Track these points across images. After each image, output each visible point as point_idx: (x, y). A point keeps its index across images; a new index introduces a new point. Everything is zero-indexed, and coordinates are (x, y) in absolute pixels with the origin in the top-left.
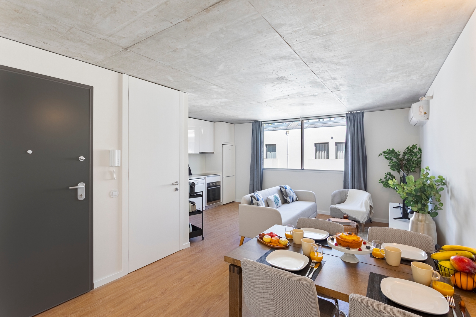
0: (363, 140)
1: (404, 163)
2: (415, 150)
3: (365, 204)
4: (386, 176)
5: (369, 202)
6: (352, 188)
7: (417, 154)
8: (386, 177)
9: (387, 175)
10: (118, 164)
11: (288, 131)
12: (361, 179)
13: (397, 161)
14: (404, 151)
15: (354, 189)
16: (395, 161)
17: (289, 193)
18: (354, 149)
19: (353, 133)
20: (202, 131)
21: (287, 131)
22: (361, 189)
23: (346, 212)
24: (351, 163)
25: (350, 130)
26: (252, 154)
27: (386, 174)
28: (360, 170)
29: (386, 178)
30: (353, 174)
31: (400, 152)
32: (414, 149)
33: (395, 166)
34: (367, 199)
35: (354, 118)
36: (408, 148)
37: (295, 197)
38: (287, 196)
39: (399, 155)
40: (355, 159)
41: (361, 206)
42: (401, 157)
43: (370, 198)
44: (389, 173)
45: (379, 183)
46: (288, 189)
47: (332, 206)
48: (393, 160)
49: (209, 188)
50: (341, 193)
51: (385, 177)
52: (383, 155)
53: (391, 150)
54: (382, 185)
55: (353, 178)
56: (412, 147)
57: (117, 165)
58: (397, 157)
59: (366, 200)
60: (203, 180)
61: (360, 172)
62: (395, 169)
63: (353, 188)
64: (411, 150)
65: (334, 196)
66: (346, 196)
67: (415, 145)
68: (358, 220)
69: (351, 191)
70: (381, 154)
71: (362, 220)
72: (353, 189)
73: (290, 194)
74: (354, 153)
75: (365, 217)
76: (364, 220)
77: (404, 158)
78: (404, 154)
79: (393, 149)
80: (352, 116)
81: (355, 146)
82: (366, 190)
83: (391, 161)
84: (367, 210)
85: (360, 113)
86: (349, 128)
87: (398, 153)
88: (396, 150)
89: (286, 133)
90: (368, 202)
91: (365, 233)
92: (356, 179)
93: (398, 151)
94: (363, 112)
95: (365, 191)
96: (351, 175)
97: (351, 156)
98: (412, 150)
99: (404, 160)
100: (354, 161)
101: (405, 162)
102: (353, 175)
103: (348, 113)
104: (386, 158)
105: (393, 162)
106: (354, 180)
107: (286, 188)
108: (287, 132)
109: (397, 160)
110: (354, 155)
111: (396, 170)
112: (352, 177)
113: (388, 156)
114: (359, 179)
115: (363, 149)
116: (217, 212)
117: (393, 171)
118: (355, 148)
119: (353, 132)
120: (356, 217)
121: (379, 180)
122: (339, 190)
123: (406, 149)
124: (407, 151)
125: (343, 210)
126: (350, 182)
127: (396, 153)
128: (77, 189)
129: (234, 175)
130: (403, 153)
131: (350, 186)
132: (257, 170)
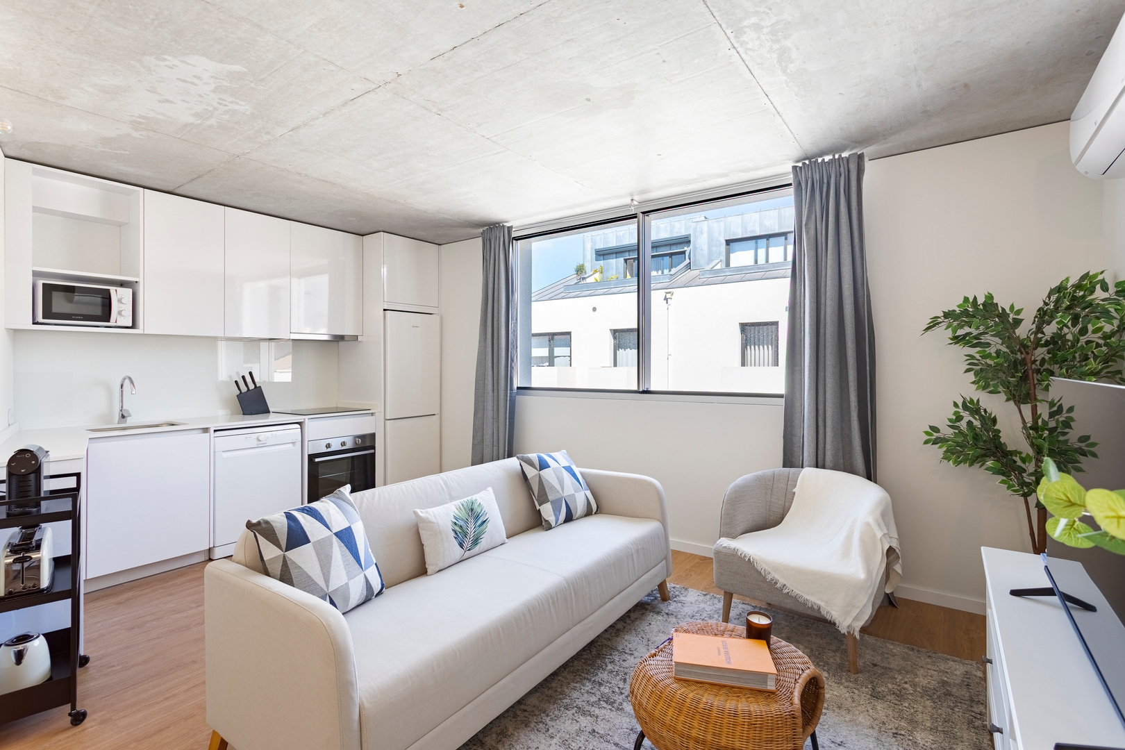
0: (859, 270)
1: (1039, 358)
2: (1099, 294)
3: (863, 541)
4: (955, 413)
5: (879, 534)
6: (814, 462)
7: (1112, 310)
8: (959, 418)
9: (960, 410)
11: (669, 293)
12: (850, 428)
13: (1004, 349)
14: (1041, 304)
15: (824, 467)
16: (998, 352)
17: (552, 487)
18: (822, 306)
19: (819, 242)
21: (667, 293)
22: (850, 470)
23: (777, 577)
24: (810, 363)
25: (807, 233)
26: (480, 342)
27: (956, 405)
28: (848, 391)
29: (957, 424)
30: (821, 407)
31: (1019, 312)
32: (1092, 291)
33: (997, 369)
34: (871, 520)
35: (825, 181)
36: (1060, 289)
37: (580, 498)
38: (544, 499)
39: (1018, 322)
40: (827, 345)
41: (846, 552)
42: (1022, 332)
43: (884, 515)
44: (972, 401)
45: (926, 442)
46: (554, 470)
47: (725, 542)
48: (988, 345)
49: (317, 460)
50: (766, 485)
51: (950, 420)
52: (944, 325)
53: (981, 300)
54: (938, 451)
55: (821, 423)
56: (1078, 286)
58: (1007, 329)
59: (868, 524)
60: (295, 433)
61: (849, 397)
62: (996, 386)
63: (820, 463)
64: (1074, 298)
65: (736, 499)
66: (789, 498)
67: (1096, 276)
68: (828, 617)
69: (809, 476)
70: (934, 324)
71: (848, 621)
72: (817, 467)
73: (558, 487)
74: (822, 321)
75: (861, 604)
76: (856, 619)
77: (1040, 335)
78: (1043, 316)
79: (990, 297)
80: (817, 177)
81: (828, 294)
82: (870, 475)
83: (978, 349)
84: (869, 572)
85: (848, 159)
86: (804, 223)
87: (1012, 316)
88: (1003, 302)
89: (666, 299)
90: (874, 535)
91: (861, 677)
92: (829, 429)
93: (1012, 307)
94: (860, 157)
95: (869, 478)
96: (809, 412)
97: (810, 334)
98: (1084, 297)
99: (1037, 344)
100: (825, 357)
101: (1041, 353)
102: (821, 412)
103: (800, 164)
104: (957, 339)
105: (989, 356)
106: (821, 431)
107: (543, 465)
108: (668, 296)
109: (1007, 347)
110: (822, 330)
111: (1001, 389)
112: (813, 420)
113: (967, 330)
114: (842, 428)
115: (861, 305)
117: (990, 392)
118: (829, 302)
119: (822, 239)
120: (822, 604)
121: (927, 433)
122: (760, 473)
123: (1049, 297)
124: (1057, 301)
125: (764, 566)
126: (805, 439)
127: (1003, 315)
129: (436, 411)
130: (1034, 313)
131: (805, 455)
132: (495, 394)
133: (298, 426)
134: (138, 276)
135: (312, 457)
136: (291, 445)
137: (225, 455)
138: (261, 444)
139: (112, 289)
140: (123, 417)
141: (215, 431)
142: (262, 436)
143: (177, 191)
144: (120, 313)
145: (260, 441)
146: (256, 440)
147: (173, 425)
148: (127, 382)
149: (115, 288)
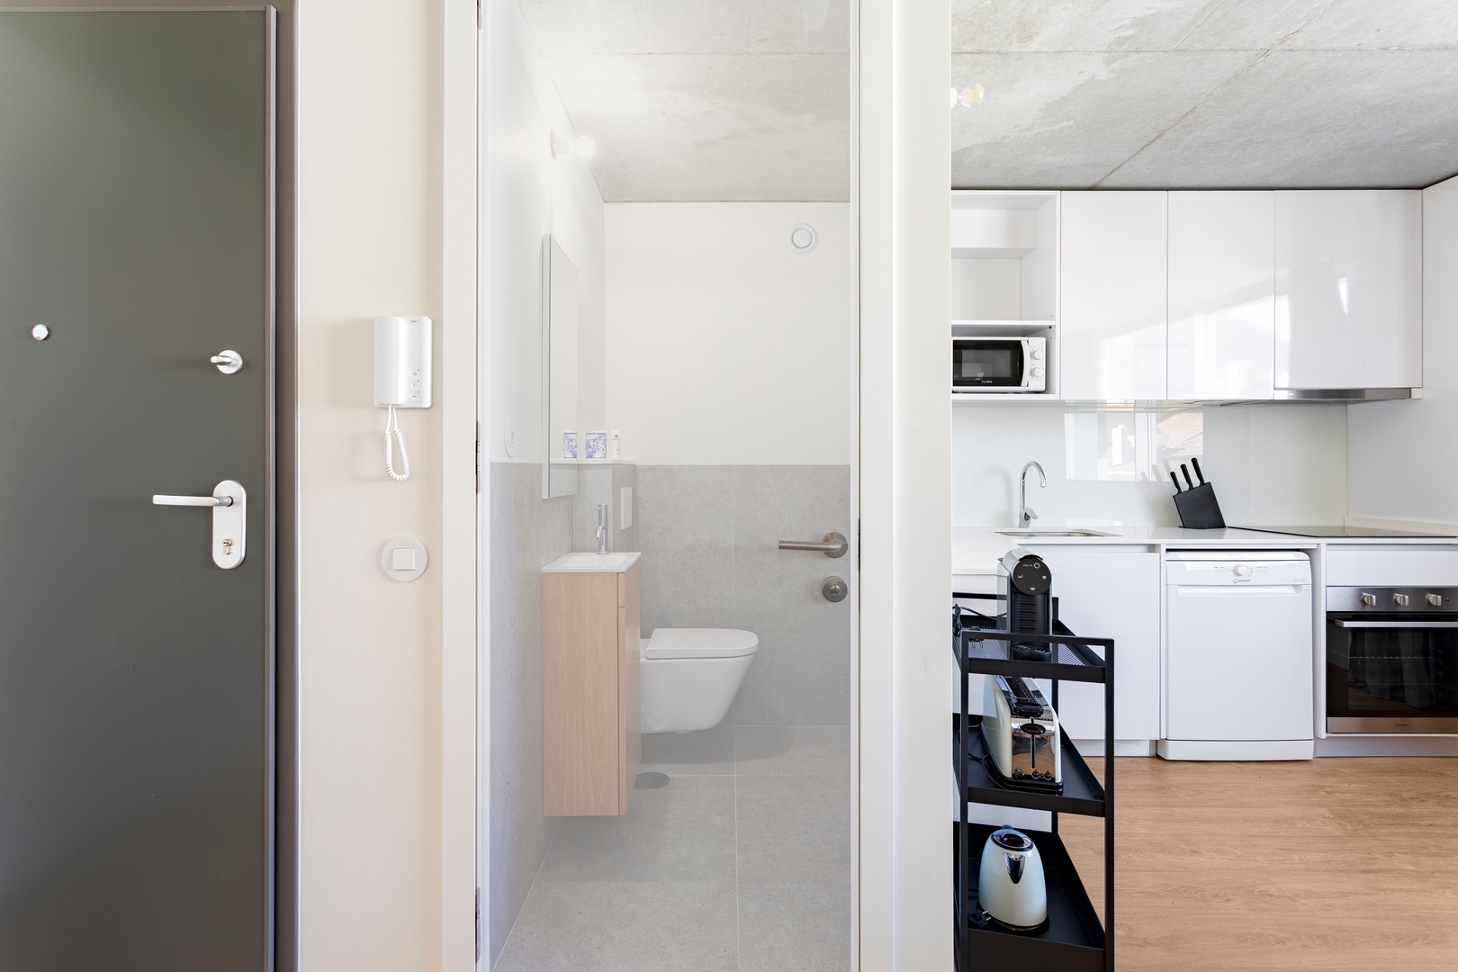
10: (417, 394)
20: (1343, 288)
49: (1347, 624)
57: (402, 398)
60: (1297, 567)
116: (1415, 810)
128: (208, 511)
133: (1304, 556)
134: (1052, 317)
135: (1333, 618)
136: (1292, 590)
137: (1182, 591)
138: (1239, 580)
139: (1023, 340)
140: (1027, 517)
141: (1168, 550)
142: (1243, 568)
143: (1105, 183)
144: (1032, 373)
145: (1239, 575)
146: (1232, 573)
147: (1088, 535)
148: (1033, 471)
149: (1026, 338)
